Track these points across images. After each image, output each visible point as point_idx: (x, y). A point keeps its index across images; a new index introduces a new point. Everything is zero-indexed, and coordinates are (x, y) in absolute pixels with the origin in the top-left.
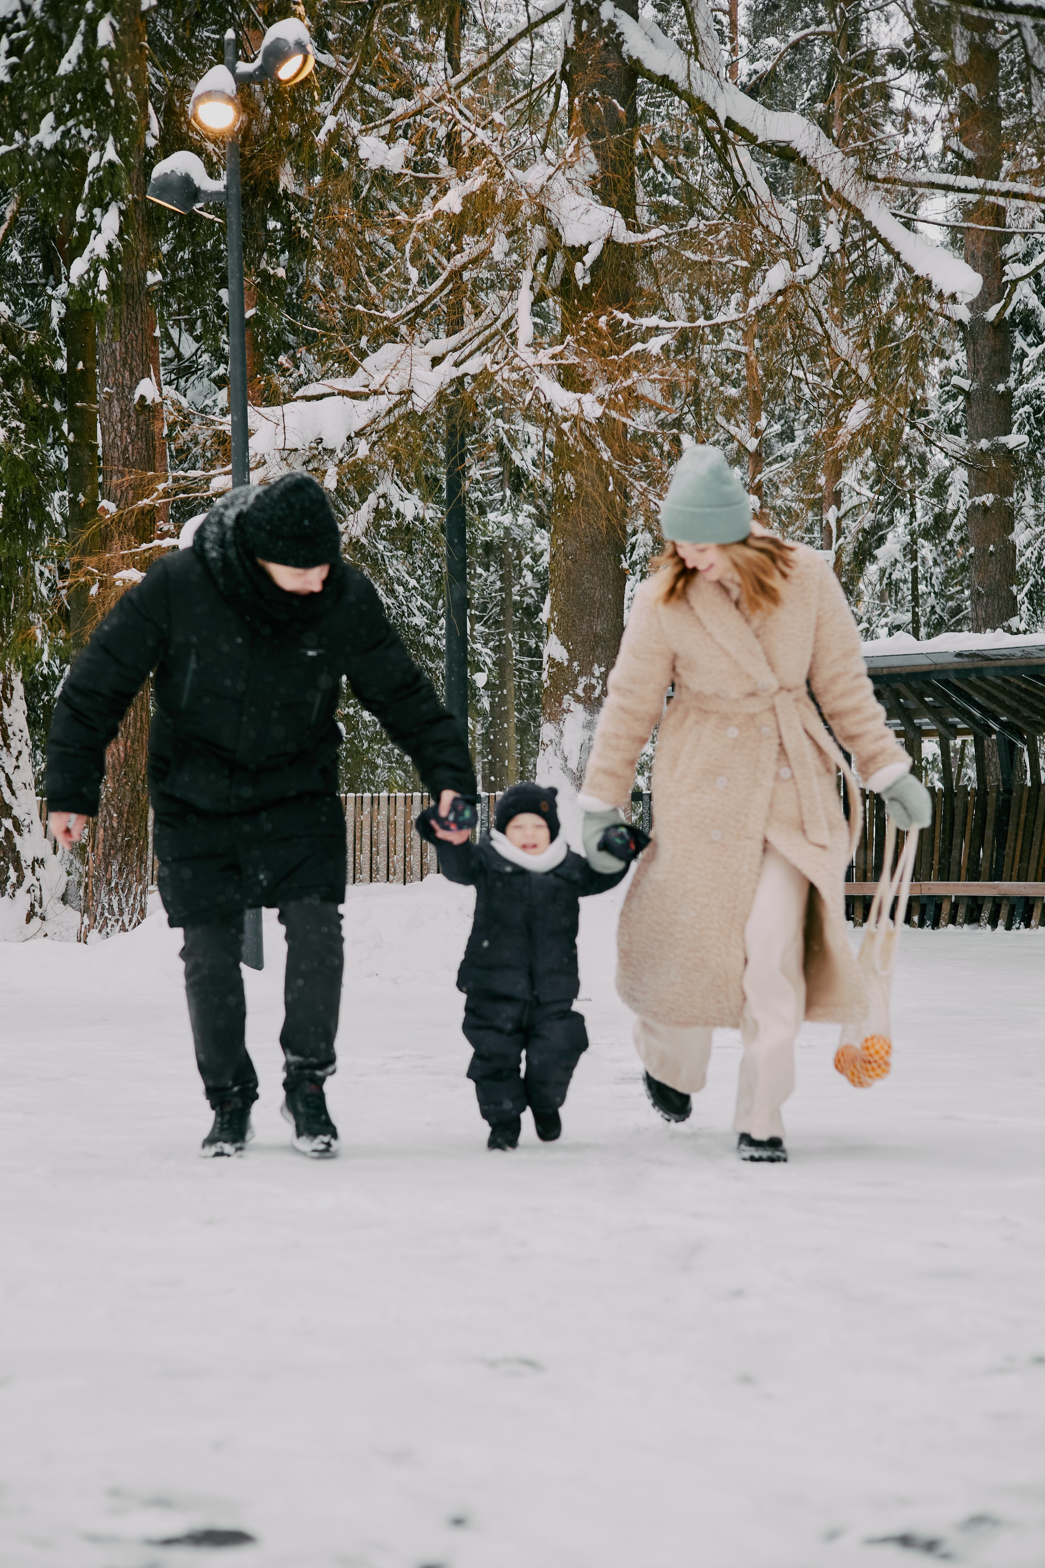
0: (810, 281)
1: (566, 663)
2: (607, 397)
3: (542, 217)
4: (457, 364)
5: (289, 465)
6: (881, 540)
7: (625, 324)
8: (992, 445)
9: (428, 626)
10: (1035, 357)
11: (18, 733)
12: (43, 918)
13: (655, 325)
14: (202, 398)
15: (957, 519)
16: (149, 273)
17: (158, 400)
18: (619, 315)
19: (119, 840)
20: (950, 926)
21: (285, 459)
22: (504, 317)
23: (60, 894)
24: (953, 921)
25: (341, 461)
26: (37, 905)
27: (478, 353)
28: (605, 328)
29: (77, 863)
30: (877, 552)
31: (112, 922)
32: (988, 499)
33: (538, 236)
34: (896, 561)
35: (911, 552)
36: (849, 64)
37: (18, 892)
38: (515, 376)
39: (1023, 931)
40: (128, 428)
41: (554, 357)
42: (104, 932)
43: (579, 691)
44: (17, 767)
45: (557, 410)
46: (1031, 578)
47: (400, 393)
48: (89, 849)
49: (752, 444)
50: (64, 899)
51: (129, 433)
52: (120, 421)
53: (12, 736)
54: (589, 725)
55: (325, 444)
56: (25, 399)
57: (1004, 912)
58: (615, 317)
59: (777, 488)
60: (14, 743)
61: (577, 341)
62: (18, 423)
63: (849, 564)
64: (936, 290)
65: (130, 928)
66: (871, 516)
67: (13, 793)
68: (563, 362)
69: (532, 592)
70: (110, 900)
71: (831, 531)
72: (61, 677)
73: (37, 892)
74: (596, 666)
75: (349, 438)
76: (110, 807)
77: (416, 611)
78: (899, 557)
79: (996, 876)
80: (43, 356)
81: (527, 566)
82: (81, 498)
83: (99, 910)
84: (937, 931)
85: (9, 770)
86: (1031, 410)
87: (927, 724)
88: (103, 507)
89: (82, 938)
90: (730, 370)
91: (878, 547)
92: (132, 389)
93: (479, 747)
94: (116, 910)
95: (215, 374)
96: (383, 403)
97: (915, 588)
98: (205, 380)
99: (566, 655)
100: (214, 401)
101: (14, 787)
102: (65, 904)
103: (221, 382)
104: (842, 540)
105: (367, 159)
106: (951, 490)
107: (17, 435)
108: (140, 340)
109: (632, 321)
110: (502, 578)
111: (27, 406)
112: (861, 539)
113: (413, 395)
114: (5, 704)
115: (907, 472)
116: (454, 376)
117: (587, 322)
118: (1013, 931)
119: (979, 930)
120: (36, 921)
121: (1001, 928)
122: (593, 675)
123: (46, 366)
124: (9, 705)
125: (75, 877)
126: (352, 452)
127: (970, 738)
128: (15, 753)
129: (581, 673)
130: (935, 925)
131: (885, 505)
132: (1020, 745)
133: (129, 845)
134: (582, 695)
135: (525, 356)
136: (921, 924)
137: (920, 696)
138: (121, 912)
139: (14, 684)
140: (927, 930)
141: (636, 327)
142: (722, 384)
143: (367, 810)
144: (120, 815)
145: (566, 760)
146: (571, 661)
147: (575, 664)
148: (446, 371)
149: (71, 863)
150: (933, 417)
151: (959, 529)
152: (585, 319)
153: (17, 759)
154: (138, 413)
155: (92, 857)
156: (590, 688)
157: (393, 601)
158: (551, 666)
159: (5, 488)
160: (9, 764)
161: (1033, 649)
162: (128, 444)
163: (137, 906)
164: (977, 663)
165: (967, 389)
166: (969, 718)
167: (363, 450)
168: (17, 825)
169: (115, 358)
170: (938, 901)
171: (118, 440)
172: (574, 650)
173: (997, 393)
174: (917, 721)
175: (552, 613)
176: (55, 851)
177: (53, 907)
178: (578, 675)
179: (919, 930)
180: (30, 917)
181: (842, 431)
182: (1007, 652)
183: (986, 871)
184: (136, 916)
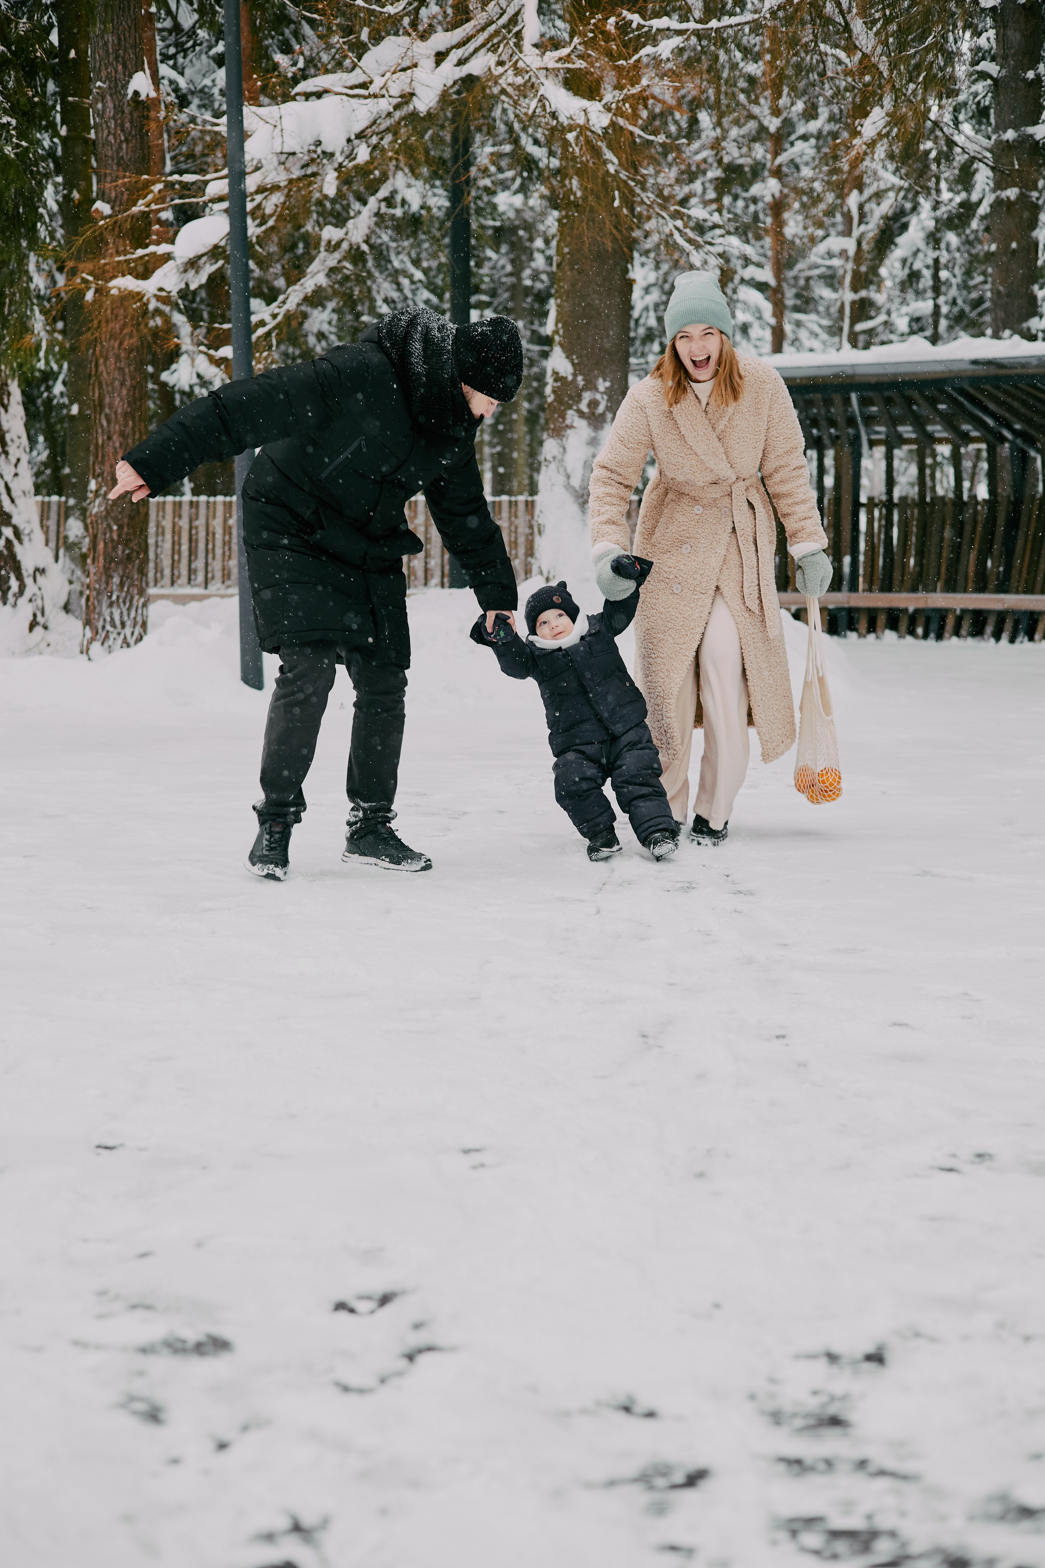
1: (570, 378)
2: (614, 106)
4: (461, 63)
5: (287, 170)
6: (905, 227)
7: (634, 25)
8: (1019, 135)
11: (16, 439)
12: (45, 628)
13: (666, 26)
14: (200, 76)
15: (982, 208)
17: (153, 94)
18: (629, 16)
19: (120, 552)
20: (954, 638)
21: (283, 163)
22: (510, 12)
23: (62, 604)
24: (957, 633)
25: (340, 165)
26: (39, 614)
27: (483, 50)
28: (613, 31)
29: (79, 572)
30: (898, 240)
31: (114, 635)
32: (1012, 193)
34: (918, 250)
35: (934, 239)
37: (20, 601)
38: (519, 80)
39: (1027, 644)
40: (122, 126)
41: (560, 60)
42: (106, 645)
43: (584, 407)
44: (16, 475)
45: (563, 119)
47: (401, 96)
48: (89, 561)
49: (773, 124)
50: (66, 608)
51: (123, 130)
52: (114, 118)
53: (9, 442)
54: (593, 442)
55: (323, 147)
56: (15, 93)
57: (1008, 625)
58: (624, 18)
59: (799, 169)
60: (12, 449)
61: (584, 43)
62: (9, 119)
63: (869, 252)
65: (132, 641)
66: (895, 202)
67: (13, 501)
68: (570, 66)
69: (544, 277)
70: (111, 613)
71: (852, 218)
72: (59, 373)
73: (39, 602)
74: (600, 380)
75: (349, 140)
76: (110, 520)
78: (922, 245)
79: (1003, 588)
80: (33, 46)
81: (539, 250)
82: (76, 195)
83: (101, 623)
84: (941, 643)
85: (8, 477)
87: (939, 431)
88: (97, 210)
89: (85, 651)
90: (753, 42)
91: (900, 234)
92: (125, 86)
93: (487, 437)
94: (118, 622)
95: (213, 52)
96: (385, 105)
97: (936, 277)
98: (204, 57)
99: (570, 369)
100: (213, 81)
101: (14, 494)
102: (67, 613)
103: (220, 60)
104: (863, 227)
106: (977, 177)
107: (8, 132)
108: (133, 30)
109: (642, 22)
110: (513, 262)
111: (18, 100)
112: (883, 225)
113: (414, 98)
114: (2, 410)
115: (933, 154)
116: (457, 77)
117: (594, 24)
118: (1017, 645)
119: (983, 643)
120: (38, 630)
121: (1004, 641)
122: (596, 389)
123: (37, 57)
124: (6, 411)
125: (77, 587)
126: (351, 156)
127: (984, 446)
128: (13, 460)
129: (586, 388)
130: (939, 637)
131: (909, 190)
132: (1033, 453)
133: (129, 558)
134: (586, 410)
135: (530, 58)
136: (925, 636)
137: (933, 402)
138: (123, 625)
139: (11, 389)
140: (931, 642)
141: (646, 29)
144: (120, 527)
145: (568, 477)
146: (575, 375)
147: (580, 378)
148: (449, 72)
149: (73, 572)
150: (962, 98)
151: (983, 218)
152: (593, 21)
153: (16, 466)
154: (132, 109)
155: (93, 570)
156: (593, 404)
158: (556, 380)
160: (8, 472)
162: (121, 142)
163: (139, 619)
164: (993, 371)
165: (995, 76)
166: (980, 424)
167: (363, 154)
168: (17, 533)
169: (107, 51)
170: (942, 614)
171: (111, 138)
172: (578, 364)
173: (1025, 80)
174: (930, 428)
175: (556, 325)
176: (57, 559)
177: (55, 616)
178: (583, 390)
179: (922, 642)
180: (32, 627)
181: (857, 141)
182: (1023, 361)
183: (993, 583)
184: (138, 630)
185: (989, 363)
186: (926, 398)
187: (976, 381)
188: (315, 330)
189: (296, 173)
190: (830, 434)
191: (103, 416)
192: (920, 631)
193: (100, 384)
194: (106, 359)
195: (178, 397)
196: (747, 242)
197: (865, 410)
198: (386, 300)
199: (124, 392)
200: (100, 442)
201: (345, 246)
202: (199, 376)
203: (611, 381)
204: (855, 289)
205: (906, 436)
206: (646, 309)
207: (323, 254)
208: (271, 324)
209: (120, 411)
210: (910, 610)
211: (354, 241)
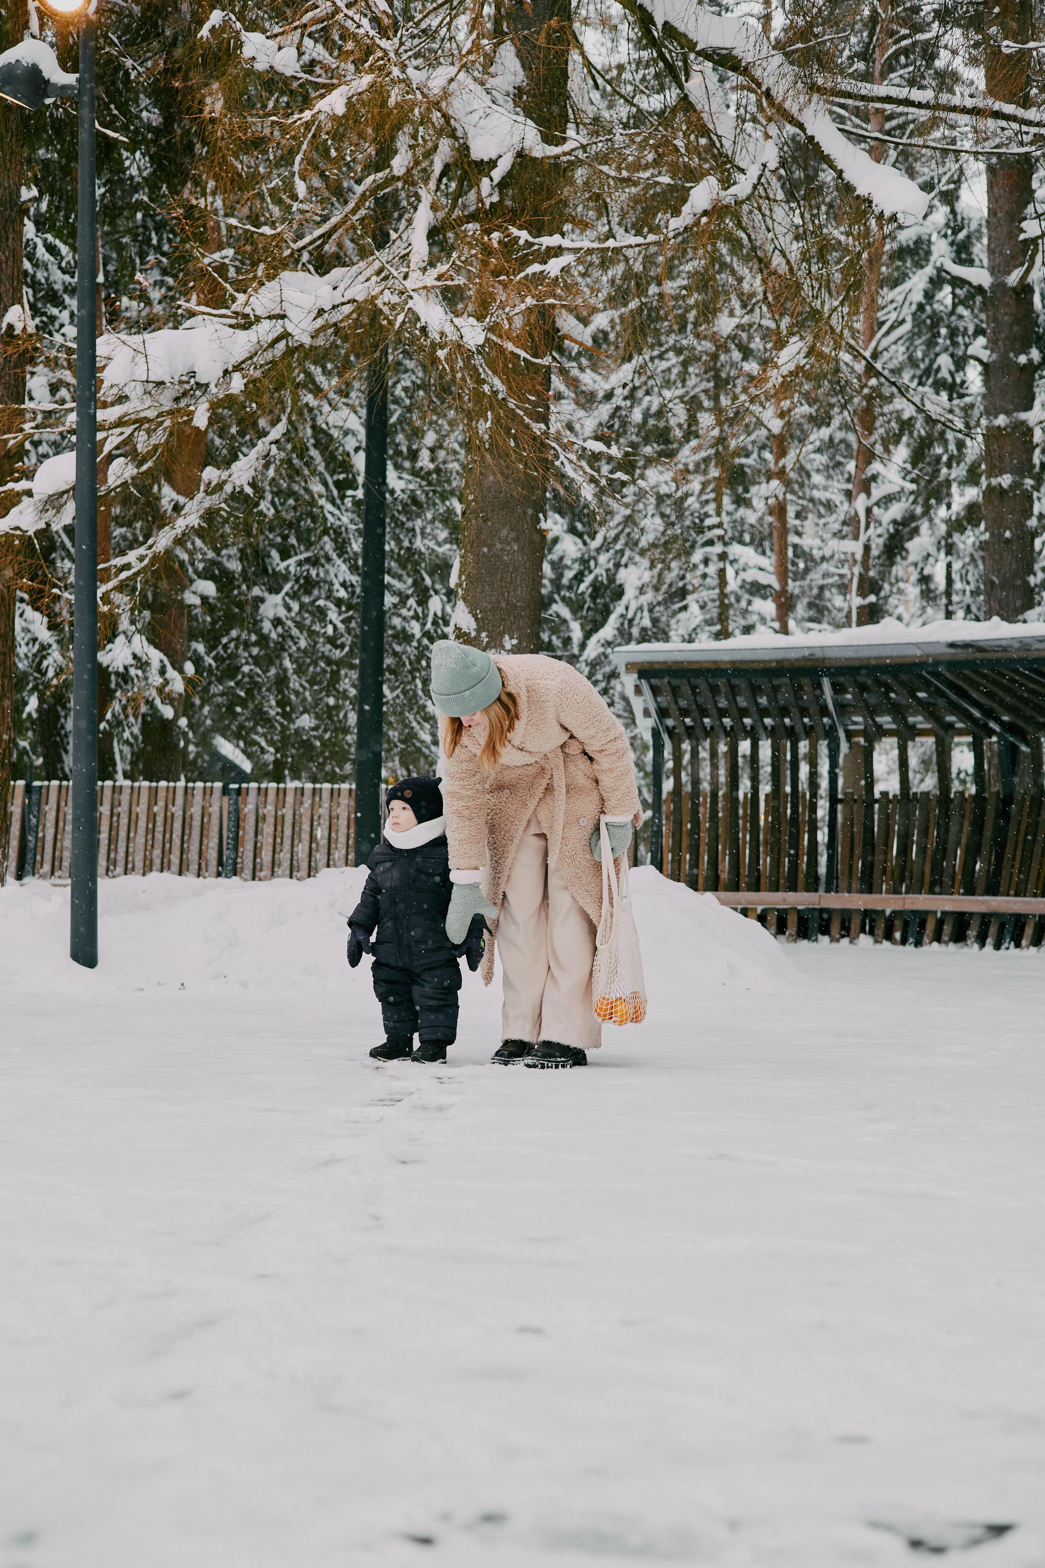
0: (743, 202)
1: (473, 634)
3: (449, 130)
5: (156, 401)
6: (916, 531)
7: (521, 242)
8: (1011, 422)
13: (557, 244)
16: (23, 188)
18: (514, 231)
20: (935, 944)
21: (150, 394)
24: (938, 938)
25: (214, 396)
28: (496, 246)
30: (909, 545)
32: (1004, 480)
33: (445, 150)
34: (929, 555)
35: (945, 544)
36: (892, 20)
39: (1013, 951)
41: (438, 278)
45: (433, 334)
47: (270, 317)
55: (198, 379)
57: (993, 930)
58: (510, 234)
59: (809, 476)
63: (879, 558)
64: (877, 211)
66: (904, 506)
68: (449, 283)
71: (859, 522)
74: (507, 637)
75: (226, 372)
78: (933, 550)
79: (992, 890)
84: (920, 950)
87: (921, 722)
91: (911, 538)
99: (473, 625)
104: (871, 532)
105: (254, 58)
108: (10, 263)
109: (531, 239)
112: (892, 531)
113: (286, 320)
115: (945, 458)
118: (1002, 952)
119: (965, 950)
121: (989, 948)
126: (225, 387)
127: (970, 739)
130: (918, 943)
131: (919, 494)
132: (1022, 747)
136: (904, 942)
137: (912, 690)
140: (909, 948)
141: (535, 247)
142: (743, 360)
143: (307, 803)
146: (479, 631)
147: (484, 634)
154: (6, 344)
161: (1032, 640)
164: (970, 654)
165: (985, 360)
166: (966, 716)
167: (237, 384)
170: (922, 917)
172: (482, 619)
173: (1018, 365)
174: (911, 720)
175: (458, 576)
179: (901, 948)
182: (1004, 643)
183: (981, 886)
185: (966, 645)
186: (902, 683)
187: (953, 665)
188: (271, 616)
189: (168, 405)
190: (804, 725)
192: (898, 935)
195: (113, 678)
196: (764, 553)
197: (840, 698)
198: (343, 585)
201: (228, 488)
202: (135, 656)
203: (519, 638)
204: (862, 593)
205: (885, 727)
206: (641, 608)
207: (201, 495)
208: (137, 566)
210: (888, 912)
211: (238, 483)
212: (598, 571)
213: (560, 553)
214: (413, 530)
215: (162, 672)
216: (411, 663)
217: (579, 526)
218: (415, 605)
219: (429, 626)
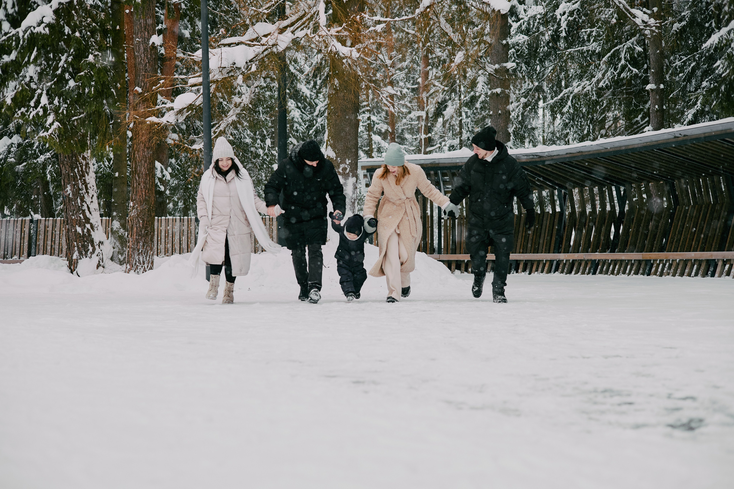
0: (440, 2)
1: (335, 159)
2: (361, 49)
4: (292, 32)
5: (222, 74)
6: (446, 106)
7: (366, 19)
8: (500, 67)
9: (253, 143)
10: (517, 27)
11: (92, 187)
12: (104, 267)
13: (378, 19)
15: (481, 98)
19: (143, 232)
21: (221, 72)
23: (110, 257)
25: (244, 73)
26: (101, 261)
28: (358, 21)
29: (117, 244)
30: (444, 113)
31: (140, 267)
32: (498, 90)
34: (452, 116)
35: (459, 111)
37: (93, 256)
38: (321, 39)
39: (515, 274)
40: (147, 56)
41: (338, 32)
42: (136, 271)
44: (92, 202)
45: (341, 54)
46: (514, 125)
50: (112, 259)
51: (147, 58)
52: (143, 53)
53: (89, 188)
55: (236, 65)
56: (100, 42)
58: (363, 16)
60: (90, 191)
61: (347, 25)
62: (98, 53)
63: (432, 118)
64: (492, 8)
65: (147, 270)
66: (441, 96)
67: (90, 213)
68: (342, 34)
70: (139, 258)
73: (101, 256)
74: (347, 160)
75: (247, 63)
76: (139, 218)
77: (246, 136)
78: (454, 114)
83: (134, 262)
85: (88, 203)
86: (515, 51)
88: (136, 90)
91: (445, 110)
92: (149, 39)
94: (142, 262)
96: (261, 49)
99: (334, 155)
101: (91, 210)
102: (112, 261)
104: (428, 107)
106: (478, 85)
107: (98, 58)
108: (152, 18)
109: (369, 18)
112: (437, 107)
113: (276, 45)
114: (86, 175)
116: (292, 38)
117: (351, 18)
120: (101, 268)
122: (346, 163)
123: (108, 28)
124: (88, 175)
125: (117, 250)
126: (248, 69)
128: (91, 196)
129: (341, 163)
131: (447, 91)
133: (147, 235)
134: (341, 172)
135: (325, 30)
138: (144, 263)
139: (90, 166)
141: (370, 20)
144: (143, 221)
146: (337, 157)
147: (339, 159)
148: (288, 36)
149: (115, 243)
153: (92, 198)
154: (151, 50)
155: (131, 240)
156: (344, 169)
157: (237, 132)
159: (94, 81)
160: (88, 201)
161: (520, 155)
162: (146, 63)
163: (150, 260)
165: (490, 42)
167: (253, 68)
168: (92, 226)
169: (141, 26)
171: (142, 61)
172: (338, 153)
173: (502, 44)
175: (328, 137)
176: (108, 238)
177: (107, 262)
178: (339, 164)
180: (98, 267)
181: (453, 65)
184: (150, 264)
189: (225, 75)
191: (136, 175)
193: (136, 162)
194: (138, 151)
197: (443, 178)
199: (146, 165)
200: (135, 186)
201: (242, 105)
203: (351, 160)
204: (426, 133)
207: (234, 108)
209: (144, 173)
210: (466, 261)
211: (246, 103)
212: (317, 125)
213: (292, 116)
214: (259, 111)
215: (162, 171)
216: (259, 166)
217: (300, 105)
218: (260, 142)
219: (266, 151)
